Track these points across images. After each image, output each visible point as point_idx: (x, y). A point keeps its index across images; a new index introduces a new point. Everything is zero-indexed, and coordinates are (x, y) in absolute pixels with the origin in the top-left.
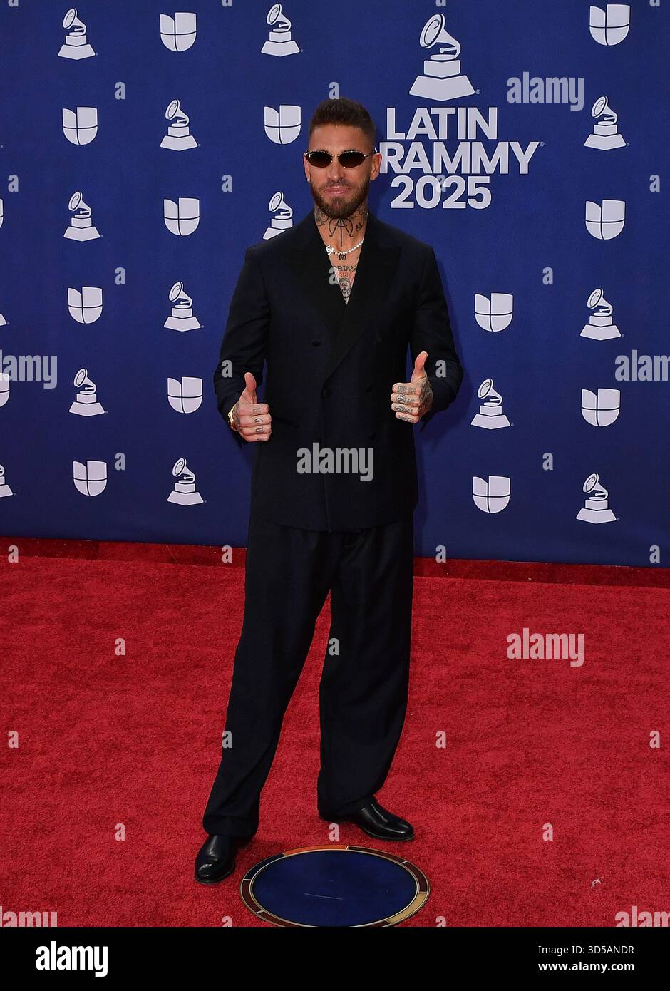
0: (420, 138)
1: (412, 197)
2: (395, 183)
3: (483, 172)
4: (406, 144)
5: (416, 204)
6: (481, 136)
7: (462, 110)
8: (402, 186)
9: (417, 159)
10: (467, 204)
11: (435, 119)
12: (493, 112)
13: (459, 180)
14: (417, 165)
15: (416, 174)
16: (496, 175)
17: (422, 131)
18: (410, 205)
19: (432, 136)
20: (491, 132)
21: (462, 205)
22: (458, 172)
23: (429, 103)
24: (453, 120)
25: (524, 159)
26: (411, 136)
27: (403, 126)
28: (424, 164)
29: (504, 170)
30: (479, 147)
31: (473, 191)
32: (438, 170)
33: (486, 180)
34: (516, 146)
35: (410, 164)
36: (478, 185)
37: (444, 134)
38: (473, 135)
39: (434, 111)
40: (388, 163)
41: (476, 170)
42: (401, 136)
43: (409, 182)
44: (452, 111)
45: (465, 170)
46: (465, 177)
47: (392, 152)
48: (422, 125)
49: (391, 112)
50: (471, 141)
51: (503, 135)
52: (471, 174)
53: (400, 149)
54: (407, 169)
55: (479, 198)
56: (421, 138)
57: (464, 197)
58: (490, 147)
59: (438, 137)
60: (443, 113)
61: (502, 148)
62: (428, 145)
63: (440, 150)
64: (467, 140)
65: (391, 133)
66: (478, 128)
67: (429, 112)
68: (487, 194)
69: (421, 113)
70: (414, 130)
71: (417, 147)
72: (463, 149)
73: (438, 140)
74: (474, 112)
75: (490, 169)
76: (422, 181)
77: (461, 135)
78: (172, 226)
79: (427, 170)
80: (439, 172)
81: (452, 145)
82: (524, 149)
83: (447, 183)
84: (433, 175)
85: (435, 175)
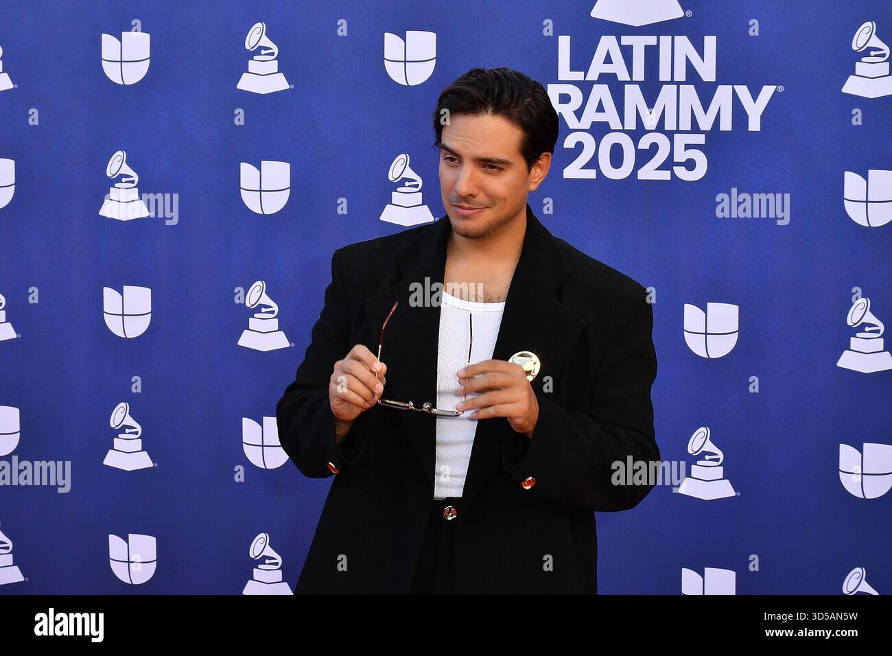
0: (605, 78)
1: (593, 163)
3: (695, 129)
4: (586, 88)
5: (599, 173)
6: (692, 76)
8: (580, 146)
9: (600, 108)
10: (673, 174)
13: (661, 140)
14: (600, 117)
16: (714, 134)
17: (608, 69)
18: (591, 174)
19: (623, 76)
20: (707, 71)
21: (665, 175)
23: (619, 30)
25: (755, 111)
26: (593, 75)
27: (581, 60)
28: (611, 116)
29: (726, 125)
30: (689, 92)
31: (680, 156)
32: (631, 124)
33: (700, 139)
34: (743, 91)
36: (688, 147)
37: (639, 74)
38: (681, 75)
41: (686, 124)
42: (579, 76)
43: (588, 141)
45: (670, 125)
46: (670, 135)
48: (608, 60)
50: (679, 84)
51: (726, 74)
52: (678, 131)
53: (576, 94)
54: (586, 123)
55: (690, 164)
56: (607, 79)
57: (668, 164)
58: (706, 93)
61: (723, 95)
62: (617, 89)
63: (633, 95)
64: (672, 82)
65: (564, 71)
68: (701, 160)
70: (597, 67)
71: (601, 92)
73: (632, 82)
75: (706, 123)
76: (608, 141)
77: (664, 75)
78: (251, 201)
79: (615, 123)
80: (633, 127)
81: (651, 89)
82: (755, 96)
83: (645, 143)
84: (623, 131)
85: (628, 132)
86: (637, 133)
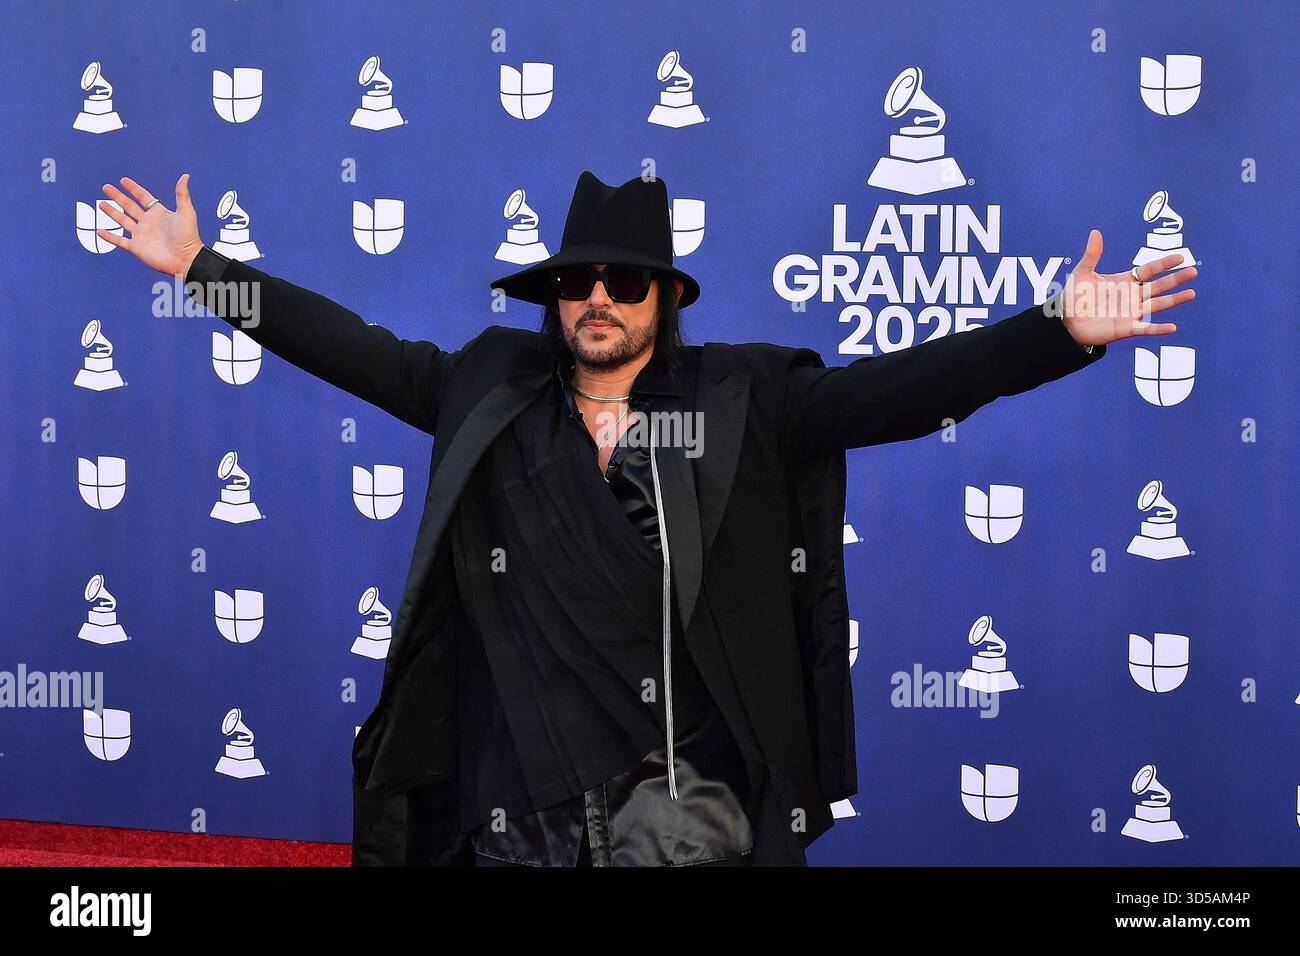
0: (881, 249)
1: (870, 338)
2: (845, 316)
3: (978, 302)
4: (862, 259)
5: (876, 348)
6: (975, 248)
7: (947, 210)
8: (856, 320)
9: (878, 281)
11: (906, 222)
12: (994, 212)
13: (942, 314)
14: (878, 290)
15: (877, 303)
16: (998, 308)
17: (886, 239)
18: (868, 350)
19: (902, 247)
20: (991, 242)
22: (941, 301)
23: (897, 199)
24: (932, 224)
25: (1041, 284)
26: (870, 246)
27: (857, 232)
28: (888, 289)
29: (1011, 298)
30: (972, 265)
32: (910, 298)
33: (982, 313)
34: (1028, 263)
35: (867, 288)
36: (970, 322)
37: (919, 245)
38: (962, 246)
39: (905, 209)
40: (835, 286)
41: (968, 298)
42: (855, 247)
43: (865, 315)
44: (932, 210)
45: (952, 298)
46: (951, 309)
47: (840, 271)
48: (886, 230)
49: (840, 212)
50: (960, 255)
51: (1009, 247)
52: (960, 305)
53: (852, 266)
54: (862, 296)
56: (885, 250)
58: (989, 265)
59: (910, 248)
60: (919, 213)
61: (1007, 268)
62: (895, 261)
63: (913, 268)
64: (953, 254)
65: (840, 242)
66: (971, 235)
67: (897, 210)
69: (885, 213)
70: (874, 238)
71: (879, 264)
72: (948, 266)
73: (911, 254)
74: (965, 213)
75: (989, 296)
76: (886, 315)
77: (945, 246)
79: (893, 297)
80: (912, 300)
81: (931, 260)
82: (1041, 270)
83: (924, 317)
84: (902, 304)
85: (906, 306)
86: (916, 308)
